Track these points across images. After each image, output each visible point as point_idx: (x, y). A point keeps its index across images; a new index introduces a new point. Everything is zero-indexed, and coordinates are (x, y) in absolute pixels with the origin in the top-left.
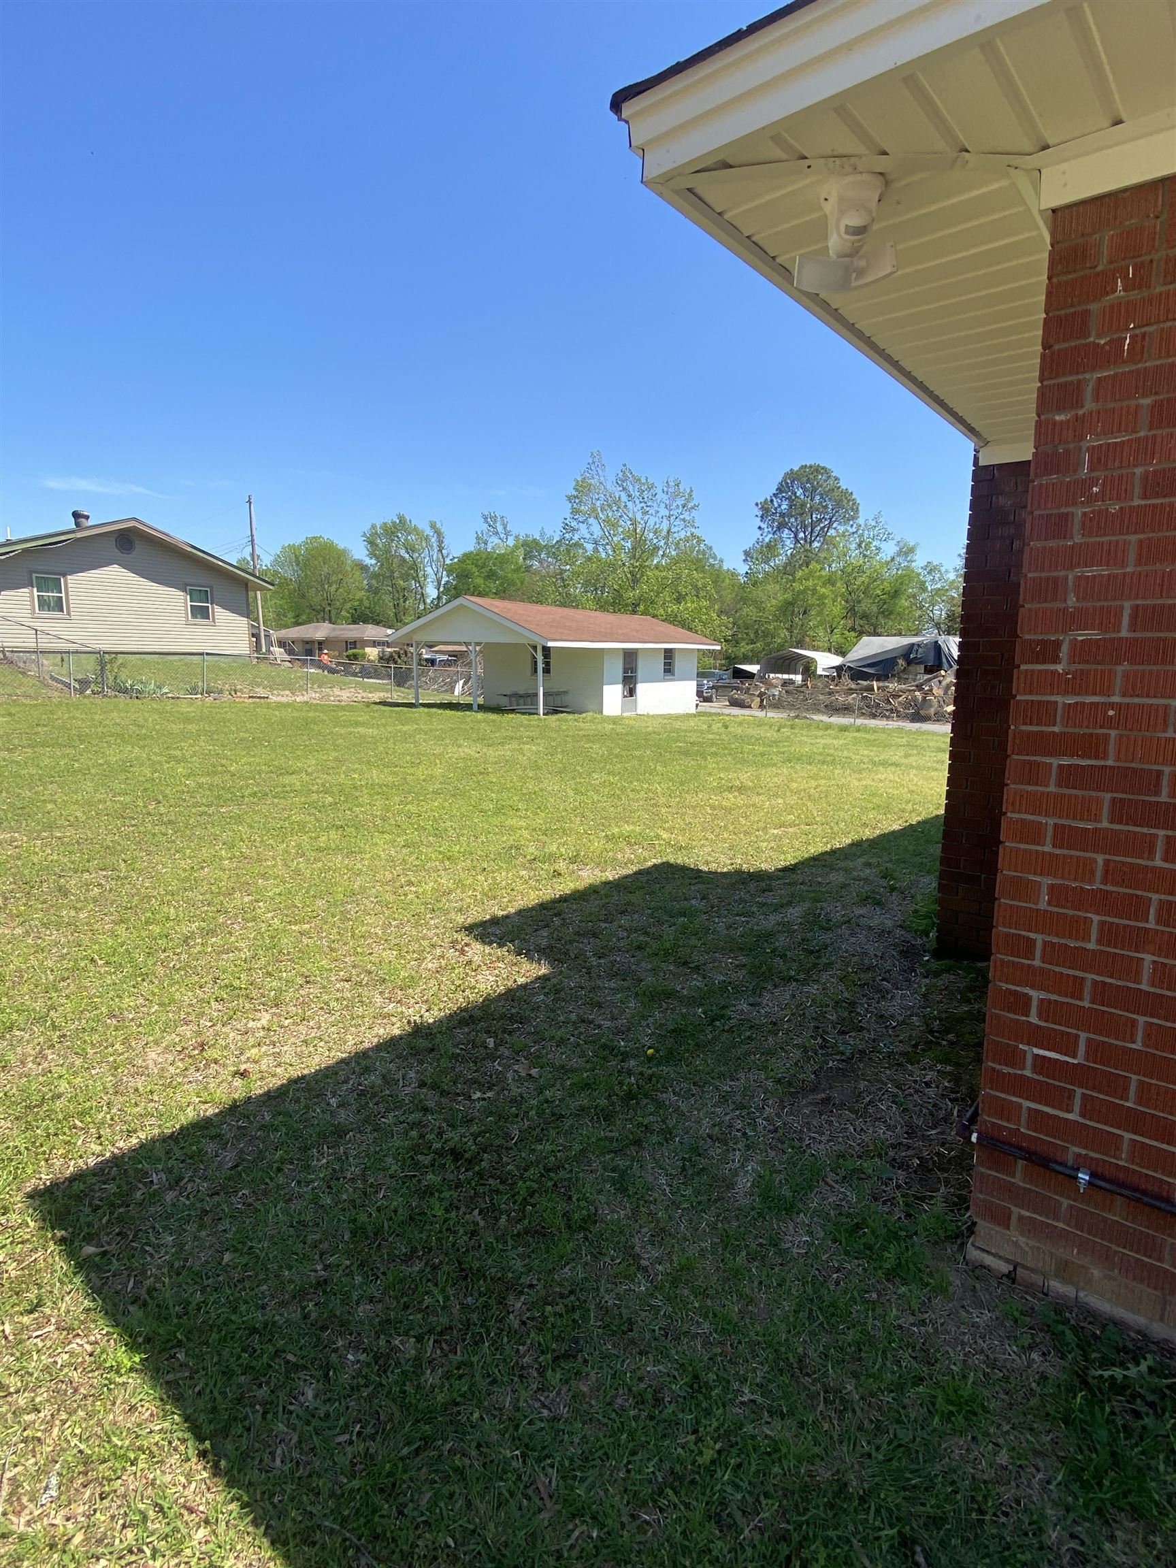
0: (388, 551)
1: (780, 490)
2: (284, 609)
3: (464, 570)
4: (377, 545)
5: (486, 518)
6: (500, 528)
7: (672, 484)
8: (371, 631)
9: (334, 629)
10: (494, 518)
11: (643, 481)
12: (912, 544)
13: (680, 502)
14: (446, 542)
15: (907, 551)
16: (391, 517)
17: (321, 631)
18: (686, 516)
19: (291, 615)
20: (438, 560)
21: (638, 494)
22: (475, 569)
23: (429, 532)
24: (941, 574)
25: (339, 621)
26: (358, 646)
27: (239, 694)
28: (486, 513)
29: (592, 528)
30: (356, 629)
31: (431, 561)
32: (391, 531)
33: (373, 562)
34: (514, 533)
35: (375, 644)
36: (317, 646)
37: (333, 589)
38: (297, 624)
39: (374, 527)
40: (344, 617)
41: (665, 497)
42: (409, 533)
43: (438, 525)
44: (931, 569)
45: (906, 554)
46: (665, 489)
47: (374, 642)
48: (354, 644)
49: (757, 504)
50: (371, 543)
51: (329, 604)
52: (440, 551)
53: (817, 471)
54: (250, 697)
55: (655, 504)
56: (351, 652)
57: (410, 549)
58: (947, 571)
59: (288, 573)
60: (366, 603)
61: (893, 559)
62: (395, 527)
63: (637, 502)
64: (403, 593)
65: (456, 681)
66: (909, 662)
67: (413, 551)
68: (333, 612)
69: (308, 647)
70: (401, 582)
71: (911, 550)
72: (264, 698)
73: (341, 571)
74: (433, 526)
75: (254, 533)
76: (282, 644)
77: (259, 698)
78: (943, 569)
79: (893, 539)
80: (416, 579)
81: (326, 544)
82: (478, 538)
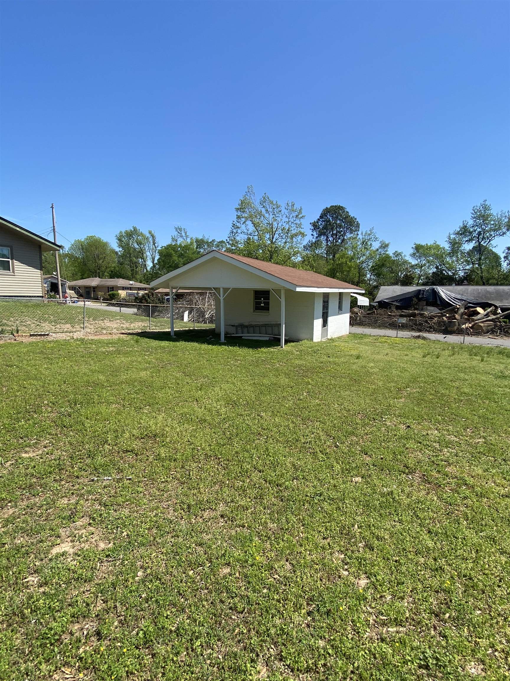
0: (128, 244)
1: (321, 217)
2: (76, 272)
3: (167, 253)
4: (123, 241)
5: (176, 229)
6: (183, 234)
7: (290, 205)
8: (121, 282)
9: (101, 281)
10: (180, 229)
11: (274, 203)
12: (387, 243)
13: (294, 214)
14: (157, 240)
15: (385, 246)
16: (130, 228)
17: (94, 282)
18: (298, 222)
19: (79, 274)
20: (153, 249)
21: (271, 210)
22: (173, 252)
23: (148, 235)
24: (402, 257)
25: (103, 277)
26: (114, 289)
27: (20, 334)
28: (177, 227)
29: (248, 227)
30: (113, 281)
31: (149, 249)
32: (130, 235)
33: (121, 249)
34: (190, 237)
35: (124, 288)
36: (92, 289)
37: (101, 262)
38: (82, 278)
39: (121, 232)
40: (106, 276)
41: (286, 211)
42: (139, 236)
43: (153, 232)
44: (397, 254)
45: (384, 247)
46: (287, 207)
47: (123, 287)
48: (112, 288)
49: (311, 224)
50: (120, 240)
51: (99, 269)
52: (154, 244)
53: (339, 208)
54: (31, 335)
55: (280, 216)
56: (111, 292)
57: (139, 243)
58: (405, 256)
59: (78, 254)
60: (117, 269)
61: (378, 250)
62: (131, 232)
63: (271, 214)
64: (136, 264)
65: (183, 312)
66: (420, 300)
67: (141, 244)
68: (101, 273)
69: (87, 290)
70: (135, 259)
71: (387, 246)
72: (44, 335)
73: (104, 253)
74: (150, 233)
75: (55, 225)
76: (72, 288)
77: (41, 335)
78: (403, 255)
79: (378, 241)
80: (142, 258)
81: (97, 240)
82: (172, 238)
